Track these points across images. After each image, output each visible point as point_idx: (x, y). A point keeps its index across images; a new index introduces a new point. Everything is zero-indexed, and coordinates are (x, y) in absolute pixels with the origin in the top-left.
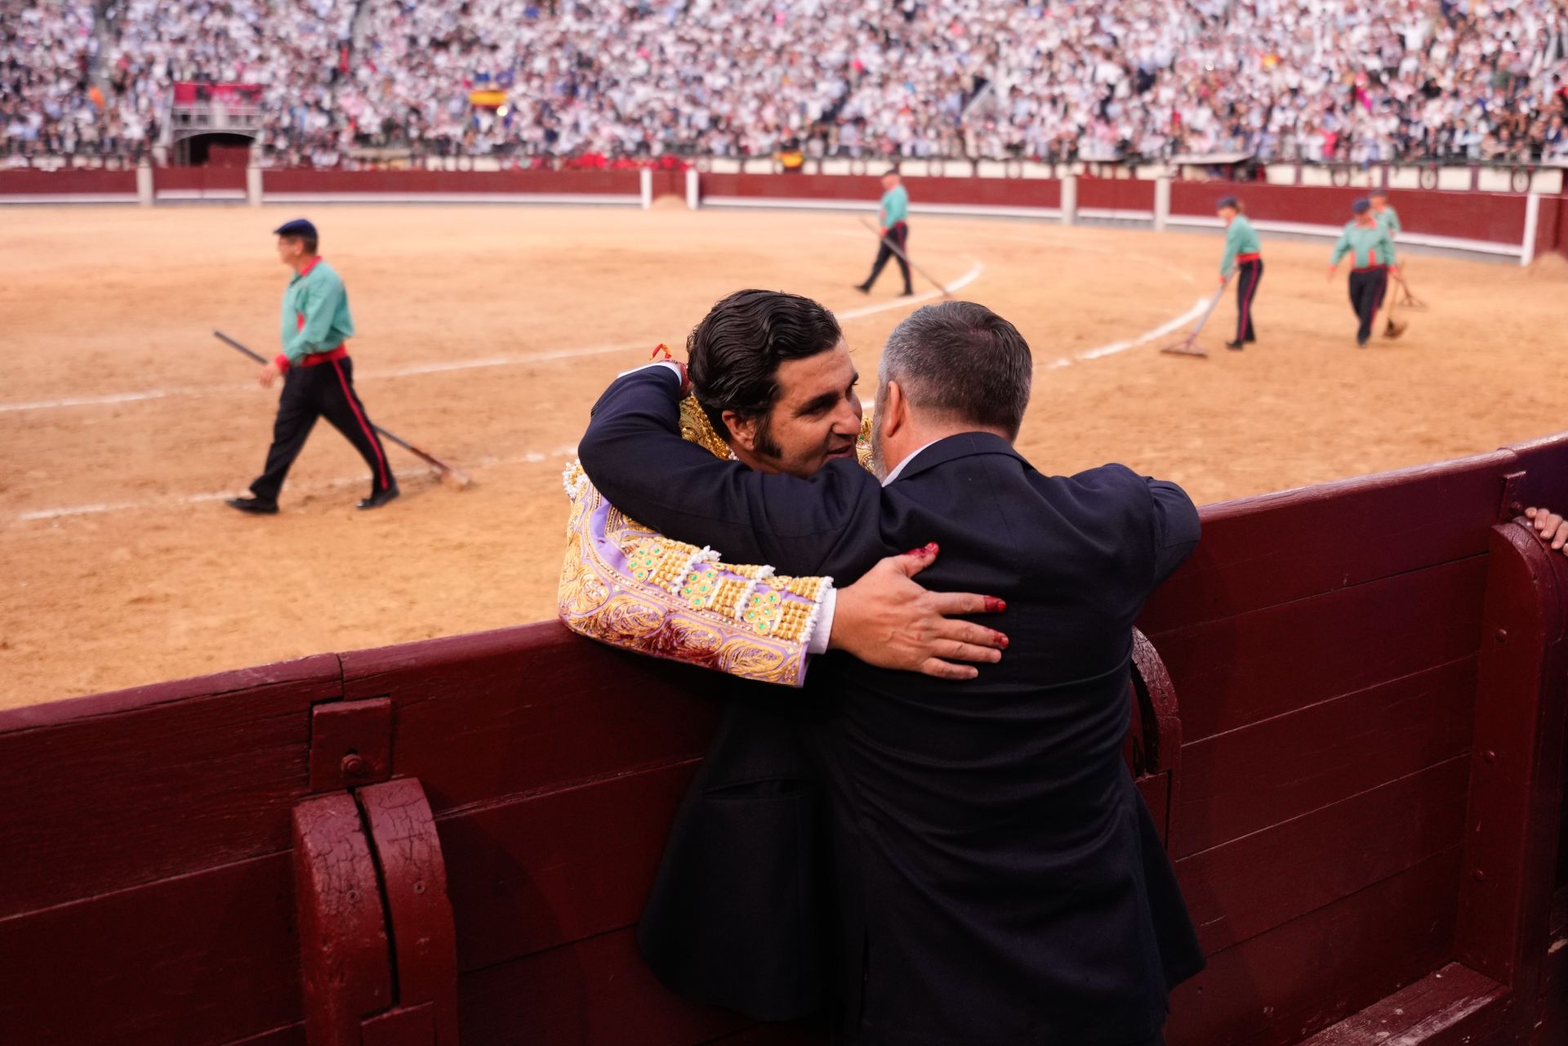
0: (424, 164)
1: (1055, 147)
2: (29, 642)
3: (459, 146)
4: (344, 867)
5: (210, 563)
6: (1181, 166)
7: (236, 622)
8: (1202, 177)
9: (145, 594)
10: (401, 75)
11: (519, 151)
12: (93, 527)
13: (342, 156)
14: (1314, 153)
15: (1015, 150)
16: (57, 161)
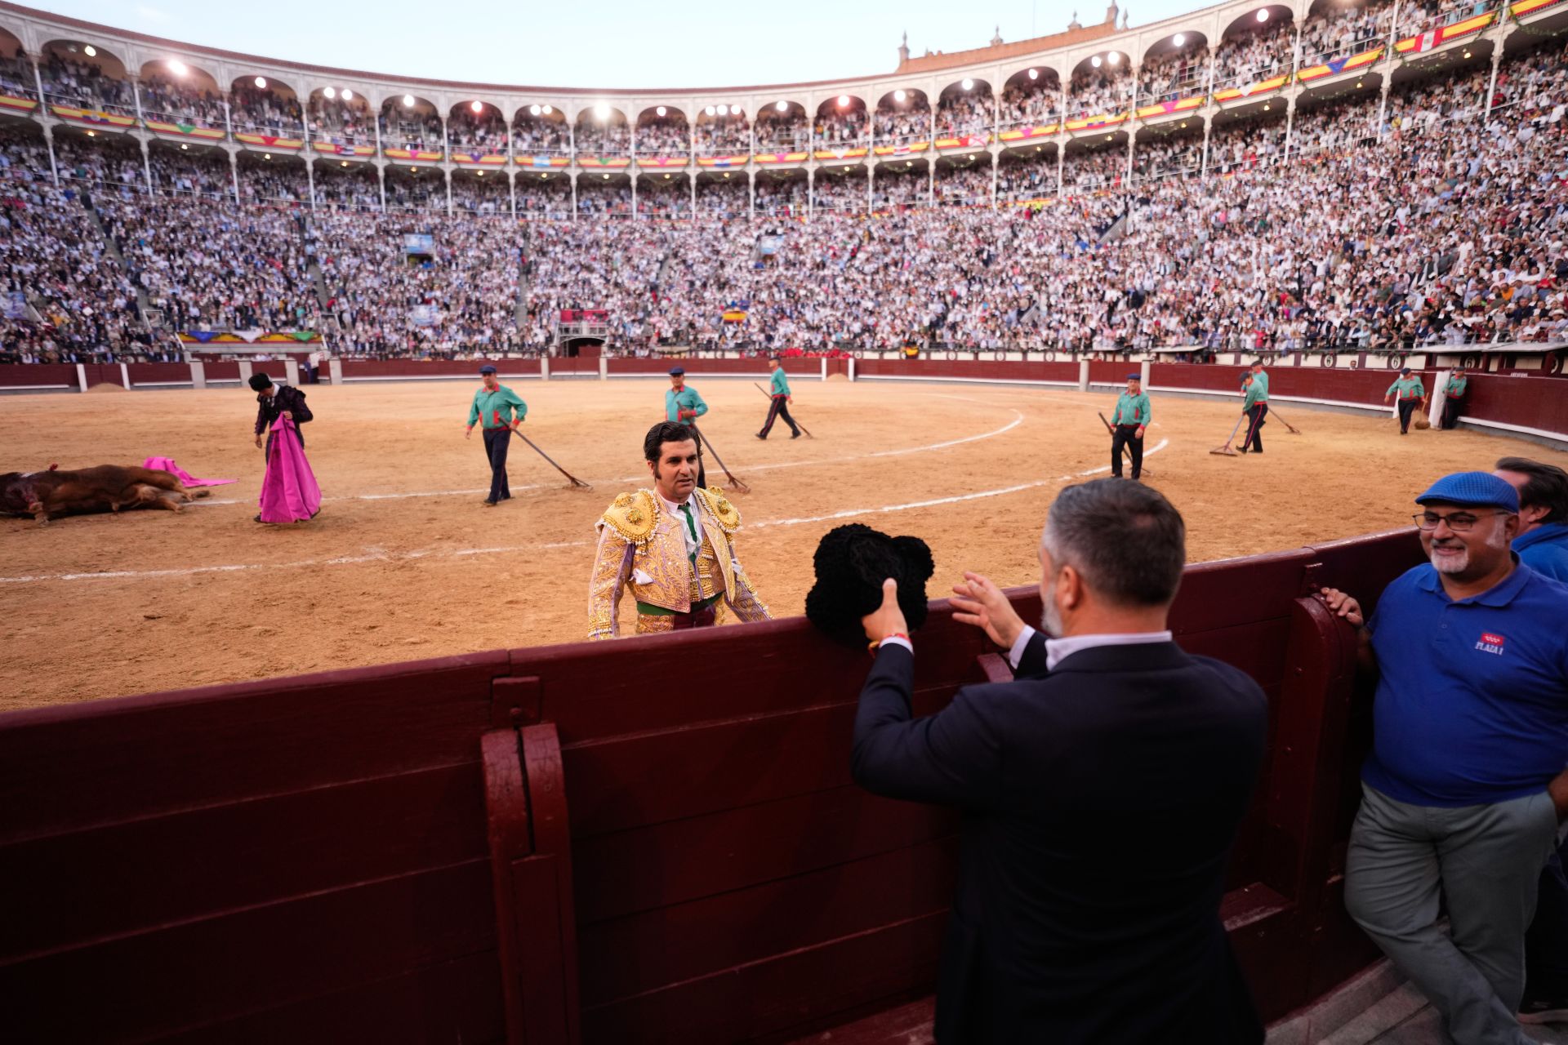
0: (697, 356)
1: (1077, 342)
2: (452, 623)
3: (716, 344)
4: (504, 773)
5: (551, 583)
6: (1158, 354)
7: (560, 617)
8: (1172, 360)
9: (514, 599)
10: (685, 304)
11: (751, 347)
12: (492, 560)
13: (652, 351)
14: (1249, 345)
15: (1051, 346)
16: (500, 356)
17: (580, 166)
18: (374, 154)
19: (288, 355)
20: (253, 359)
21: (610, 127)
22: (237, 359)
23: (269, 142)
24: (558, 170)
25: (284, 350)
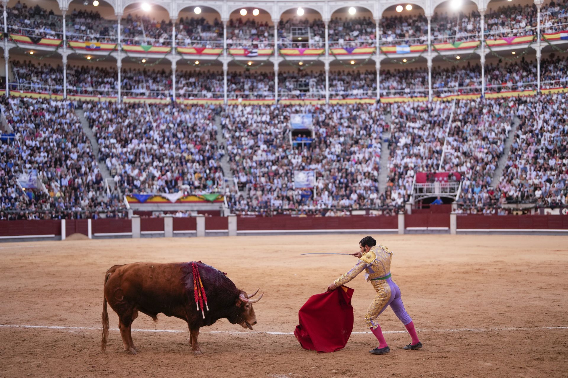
13: (499, 208)
16: (363, 213)
17: (435, 50)
18: (272, 54)
19: (199, 212)
20: (173, 215)
21: (462, 16)
22: (163, 215)
23: (199, 52)
24: (417, 55)
25: (196, 208)
